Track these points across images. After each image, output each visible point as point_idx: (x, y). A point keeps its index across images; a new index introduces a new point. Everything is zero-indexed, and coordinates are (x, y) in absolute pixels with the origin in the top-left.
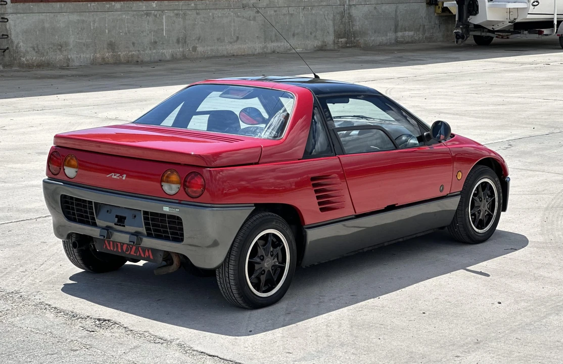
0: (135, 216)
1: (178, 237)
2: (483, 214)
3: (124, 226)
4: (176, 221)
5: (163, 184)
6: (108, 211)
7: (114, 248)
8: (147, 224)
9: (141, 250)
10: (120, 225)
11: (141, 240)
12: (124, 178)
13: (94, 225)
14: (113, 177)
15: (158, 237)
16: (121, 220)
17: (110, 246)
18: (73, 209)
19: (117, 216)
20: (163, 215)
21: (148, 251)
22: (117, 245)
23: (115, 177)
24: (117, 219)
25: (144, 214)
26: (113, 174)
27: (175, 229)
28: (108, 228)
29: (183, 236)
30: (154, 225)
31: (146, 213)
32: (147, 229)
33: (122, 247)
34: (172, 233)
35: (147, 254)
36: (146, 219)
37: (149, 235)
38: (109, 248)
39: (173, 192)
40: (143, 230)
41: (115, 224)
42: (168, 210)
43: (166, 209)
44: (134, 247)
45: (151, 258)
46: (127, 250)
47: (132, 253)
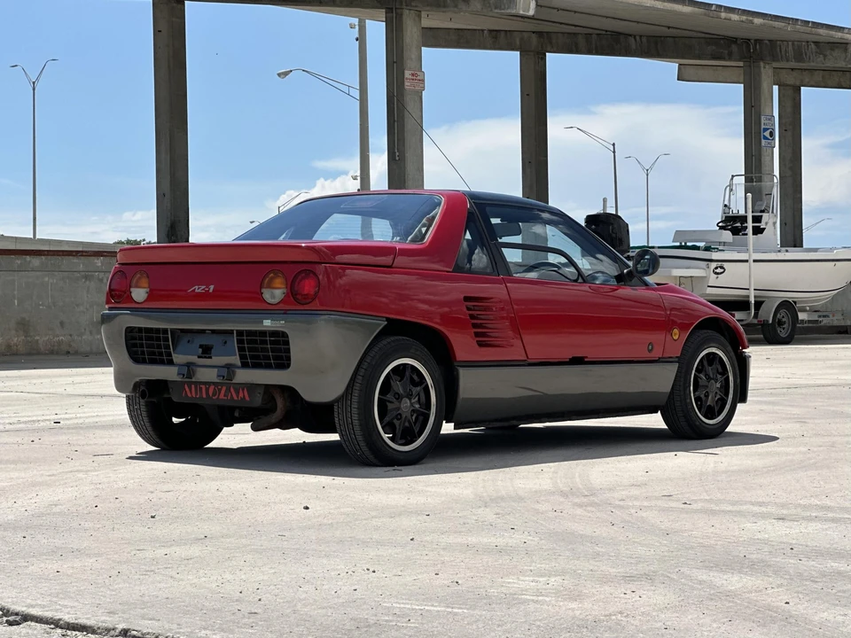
0: (226, 343)
1: (283, 362)
2: (712, 398)
3: (211, 358)
4: (280, 339)
5: (263, 290)
6: (189, 342)
7: (196, 394)
8: (241, 349)
9: (232, 390)
10: (205, 357)
11: (234, 373)
12: (211, 291)
13: (171, 362)
14: (196, 291)
15: (256, 366)
16: (206, 351)
17: (191, 393)
18: (142, 346)
19: (201, 346)
20: (263, 333)
21: (243, 390)
22: (201, 389)
23: (199, 291)
24: (201, 350)
25: (237, 336)
26: (197, 287)
27: (280, 351)
28: (189, 365)
29: (290, 360)
30: (250, 350)
31: (240, 333)
32: (242, 357)
33: (207, 390)
34: (275, 358)
35: (241, 395)
36: (240, 342)
37: (245, 365)
38: (189, 395)
39: (276, 301)
40: (236, 360)
41: (199, 357)
42: (269, 324)
43: (267, 323)
44: (224, 388)
45: (247, 398)
46: (214, 394)
47: (222, 396)
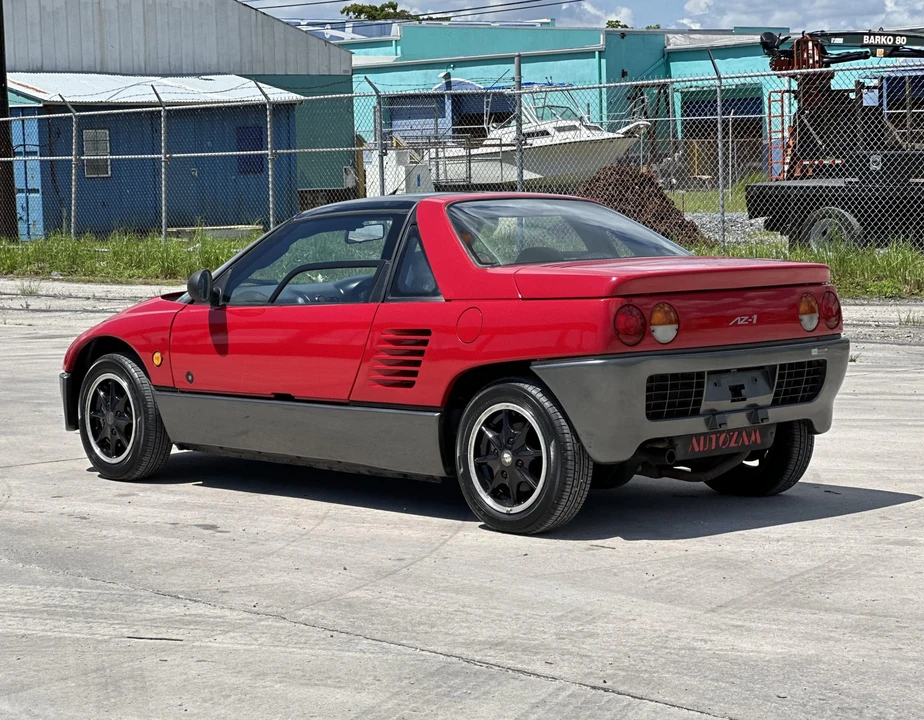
0: (756, 381)
1: (807, 394)
3: (745, 399)
4: (818, 369)
5: (800, 317)
7: (705, 447)
8: (779, 385)
9: (744, 434)
10: (738, 400)
12: (755, 322)
13: (696, 413)
14: (739, 323)
16: (738, 393)
17: (698, 446)
19: (731, 388)
21: (755, 433)
23: (742, 322)
24: (730, 393)
25: (779, 371)
26: (739, 318)
30: (788, 384)
31: (783, 367)
32: (777, 394)
34: (804, 390)
35: (753, 438)
36: (780, 377)
39: (813, 327)
40: (770, 398)
41: (733, 401)
42: (816, 354)
43: (815, 352)
44: (736, 433)
45: (759, 441)
46: (724, 444)
47: (732, 444)
